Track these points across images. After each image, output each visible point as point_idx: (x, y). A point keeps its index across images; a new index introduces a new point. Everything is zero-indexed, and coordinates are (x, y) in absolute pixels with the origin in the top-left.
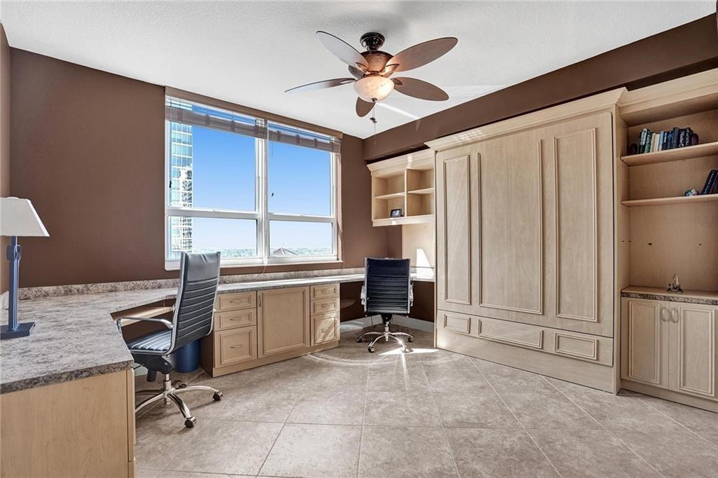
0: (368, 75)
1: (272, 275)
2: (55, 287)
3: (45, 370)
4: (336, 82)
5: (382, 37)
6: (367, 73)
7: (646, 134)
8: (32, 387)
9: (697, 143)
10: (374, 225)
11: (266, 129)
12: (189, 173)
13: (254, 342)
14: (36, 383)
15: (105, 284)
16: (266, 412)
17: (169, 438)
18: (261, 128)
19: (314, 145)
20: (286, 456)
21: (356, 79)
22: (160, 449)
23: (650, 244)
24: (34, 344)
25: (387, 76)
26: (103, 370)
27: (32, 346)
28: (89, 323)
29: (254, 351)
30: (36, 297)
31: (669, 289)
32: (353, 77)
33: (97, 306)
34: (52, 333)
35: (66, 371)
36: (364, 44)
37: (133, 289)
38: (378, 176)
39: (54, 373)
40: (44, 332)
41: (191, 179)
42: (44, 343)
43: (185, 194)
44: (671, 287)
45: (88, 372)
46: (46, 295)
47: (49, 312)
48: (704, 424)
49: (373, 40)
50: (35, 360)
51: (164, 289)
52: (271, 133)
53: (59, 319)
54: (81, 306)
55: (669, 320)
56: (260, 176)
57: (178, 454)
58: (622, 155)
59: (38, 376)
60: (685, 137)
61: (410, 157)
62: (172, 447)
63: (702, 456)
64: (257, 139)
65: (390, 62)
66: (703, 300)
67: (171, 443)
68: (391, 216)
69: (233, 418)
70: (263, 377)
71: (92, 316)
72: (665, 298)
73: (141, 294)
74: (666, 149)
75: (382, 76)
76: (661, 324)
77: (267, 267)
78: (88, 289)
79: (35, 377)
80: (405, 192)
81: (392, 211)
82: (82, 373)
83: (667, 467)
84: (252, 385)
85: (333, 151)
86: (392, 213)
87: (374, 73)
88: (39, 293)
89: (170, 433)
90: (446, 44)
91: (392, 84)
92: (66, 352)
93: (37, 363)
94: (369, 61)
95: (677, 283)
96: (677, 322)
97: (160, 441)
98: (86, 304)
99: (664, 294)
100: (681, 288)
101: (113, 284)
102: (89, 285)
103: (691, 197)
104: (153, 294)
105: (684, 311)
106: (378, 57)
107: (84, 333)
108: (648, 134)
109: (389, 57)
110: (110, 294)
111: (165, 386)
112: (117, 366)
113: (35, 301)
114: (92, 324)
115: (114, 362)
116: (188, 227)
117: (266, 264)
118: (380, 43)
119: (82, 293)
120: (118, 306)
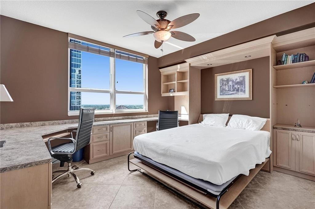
0: (160, 30)
1: (117, 118)
2: (16, 124)
3: (10, 164)
4: (146, 33)
5: (166, 13)
6: (159, 29)
7: (285, 56)
8: (3, 172)
9: (308, 60)
10: (162, 96)
11: (114, 53)
12: (80, 71)
13: (108, 148)
14: (5, 170)
15: (39, 122)
16: (113, 180)
17: (68, 193)
18: (112, 52)
19: (136, 61)
20: (121, 201)
21: (155, 32)
22: (64, 198)
23: (287, 105)
24: (5, 151)
25: (168, 31)
26: (37, 164)
27: (4, 152)
28: (31, 141)
29: (108, 151)
30: (7, 128)
31: (295, 126)
32: (153, 31)
33: (36, 132)
34: (14, 146)
35: (20, 164)
36: (158, 16)
37: (53, 124)
38: (164, 74)
39: (14, 165)
40: (10, 145)
41: (80, 74)
42: (10, 151)
43: (78, 81)
44: (296, 125)
45: (30, 165)
46: (12, 127)
47: (13, 135)
48: (311, 187)
49: (162, 14)
50: (5, 159)
51: (67, 125)
52: (117, 55)
53: (17, 139)
54: (28, 133)
55: (295, 140)
56: (112, 74)
57: (72, 200)
58: (274, 66)
59: (6, 167)
60: (303, 57)
61: (179, 66)
62: (69, 197)
63: (311, 202)
64: (110, 57)
65: (169, 24)
66: (311, 131)
67: (69, 195)
68: (170, 92)
69: (98, 183)
70: (112, 164)
71: (33, 137)
72: (293, 130)
73: (56, 127)
74: (294, 63)
75: (166, 30)
76: (291, 141)
77: (115, 114)
78: (32, 125)
79: (5, 167)
80: (176, 82)
81: (170, 89)
82: (27, 165)
83: (295, 207)
84: (107, 167)
85: (144, 63)
86: (170, 91)
87: (163, 29)
88: (8, 127)
89: (68, 190)
90: (194, 16)
91: (170, 34)
92: (20, 155)
93: (6, 160)
94: (160, 24)
95: (299, 123)
96: (299, 140)
97: (64, 194)
98: (30, 131)
99: (293, 128)
100: (301, 125)
101: (43, 122)
102: (32, 123)
103: (305, 84)
104: (62, 127)
105: (302, 135)
106: (164, 22)
107: (29, 145)
108: (286, 56)
109: (169, 22)
110: (42, 127)
111: (68, 168)
112: (44, 161)
113: (6, 130)
114: (33, 141)
115: (43, 160)
116: (79, 95)
117: (114, 113)
118: (165, 16)
119: (29, 126)
120: (45, 132)
